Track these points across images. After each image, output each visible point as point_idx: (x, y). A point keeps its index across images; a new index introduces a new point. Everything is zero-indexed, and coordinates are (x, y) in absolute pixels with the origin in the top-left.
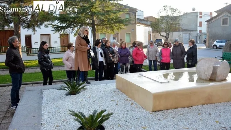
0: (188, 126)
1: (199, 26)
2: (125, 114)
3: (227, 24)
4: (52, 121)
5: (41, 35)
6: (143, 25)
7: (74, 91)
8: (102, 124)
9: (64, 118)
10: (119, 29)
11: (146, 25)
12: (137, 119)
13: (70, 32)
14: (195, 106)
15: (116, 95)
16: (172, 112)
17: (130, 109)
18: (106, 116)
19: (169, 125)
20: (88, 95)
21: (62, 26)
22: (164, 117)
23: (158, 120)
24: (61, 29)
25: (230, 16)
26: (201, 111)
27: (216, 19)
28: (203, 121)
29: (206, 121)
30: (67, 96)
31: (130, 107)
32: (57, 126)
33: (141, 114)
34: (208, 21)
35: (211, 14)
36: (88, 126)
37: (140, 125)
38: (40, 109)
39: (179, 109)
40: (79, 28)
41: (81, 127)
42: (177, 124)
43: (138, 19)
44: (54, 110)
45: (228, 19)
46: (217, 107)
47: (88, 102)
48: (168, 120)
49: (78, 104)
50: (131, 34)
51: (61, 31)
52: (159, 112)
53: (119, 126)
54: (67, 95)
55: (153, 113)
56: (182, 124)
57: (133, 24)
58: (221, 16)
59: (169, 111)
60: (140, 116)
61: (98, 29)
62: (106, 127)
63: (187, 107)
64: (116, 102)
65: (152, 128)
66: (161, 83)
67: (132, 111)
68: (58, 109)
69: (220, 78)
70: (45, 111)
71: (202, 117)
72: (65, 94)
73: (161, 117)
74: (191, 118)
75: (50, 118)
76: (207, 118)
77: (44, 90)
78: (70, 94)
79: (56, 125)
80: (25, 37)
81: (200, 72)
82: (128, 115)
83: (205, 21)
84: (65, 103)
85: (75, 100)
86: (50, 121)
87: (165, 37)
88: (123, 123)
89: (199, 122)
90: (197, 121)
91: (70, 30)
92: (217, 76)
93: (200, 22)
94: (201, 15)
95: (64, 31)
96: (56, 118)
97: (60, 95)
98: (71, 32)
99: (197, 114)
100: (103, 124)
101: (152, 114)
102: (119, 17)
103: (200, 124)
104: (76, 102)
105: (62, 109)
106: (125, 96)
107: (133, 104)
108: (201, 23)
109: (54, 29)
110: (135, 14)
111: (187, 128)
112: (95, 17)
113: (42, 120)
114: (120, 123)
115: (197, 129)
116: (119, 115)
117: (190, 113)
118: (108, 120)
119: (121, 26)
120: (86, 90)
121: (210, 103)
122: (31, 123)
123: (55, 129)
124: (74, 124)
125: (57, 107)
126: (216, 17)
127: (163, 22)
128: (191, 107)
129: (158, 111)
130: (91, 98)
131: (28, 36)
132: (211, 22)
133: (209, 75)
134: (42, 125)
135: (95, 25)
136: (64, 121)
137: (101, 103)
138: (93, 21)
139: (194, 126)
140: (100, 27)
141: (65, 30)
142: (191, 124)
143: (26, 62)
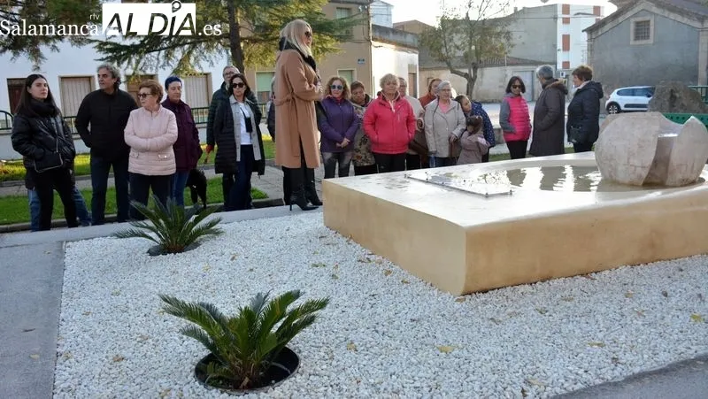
0: (600, 335)
1: (561, 48)
2: (369, 306)
3: (648, 37)
4: (99, 342)
5: (63, 78)
6: (393, 46)
7: (178, 241)
8: (286, 343)
9: (143, 332)
10: (318, 52)
11: (403, 46)
12: (412, 320)
13: (159, 63)
14: (607, 272)
15: (327, 247)
16: (532, 293)
17: (383, 290)
18: (304, 312)
19: (531, 335)
20: (227, 251)
21: (133, 46)
22: (509, 310)
23: (491, 322)
24: (127, 57)
25: (656, 12)
26: (632, 285)
27: (616, 22)
28: (649, 318)
29: (659, 315)
30: (154, 258)
31: (381, 284)
32: (119, 359)
33: (425, 304)
34: (590, 30)
35: (597, 10)
36: (235, 351)
37: (429, 340)
38: (53, 302)
39: (555, 283)
40: (190, 53)
41: (210, 356)
42: (560, 332)
43: (376, 27)
44: (104, 303)
45: (652, 23)
46: (681, 270)
47: (228, 273)
48: (524, 319)
49: (193, 281)
50: (355, 73)
51: (129, 63)
52: (487, 295)
53: (352, 346)
54: (153, 252)
55: (467, 300)
56: (577, 331)
57: (359, 42)
58: (629, 14)
59: (522, 289)
60: (421, 310)
61: (250, 56)
62: (305, 354)
63: (582, 275)
64: (331, 268)
65: (473, 348)
66: (487, 196)
67: (392, 297)
68: (121, 300)
69: (679, 176)
70: (71, 310)
71: (640, 305)
72: (146, 250)
73: (498, 312)
74: (603, 310)
75: (90, 333)
76: (658, 306)
77: (70, 243)
78: (166, 249)
79: (111, 355)
80: (9, 86)
81: (612, 159)
82: (379, 310)
83: (583, 31)
84: (147, 280)
85: (183, 270)
86: (89, 343)
87: (466, 76)
88: (361, 336)
89: (635, 321)
90: (629, 318)
91: (158, 59)
92: (670, 169)
93: (564, 36)
94: (568, 13)
95: (138, 62)
96: (114, 332)
97: (129, 255)
98: (161, 63)
99: (621, 297)
100: (290, 345)
101: (464, 304)
102: (318, 13)
103: (642, 328)
104: (187, 275)
105: (135, 301)
106: (358, 250)
107: (390, 272)
108: (566, 39)
109: (105, 56)
110: (367, 10)
111: (598, 345)
112: (239, 14)
113: (59, 342)
114: (352, 336)
115: (635, 344)
116: (347, 309)
117: (594, 293)
118: (307, 329)
119: (325, 41)
120: (223, 237)
121: (657, 261)
122: (17, 353)
123: (110, 369)
124: (181, 349)
125: (118, 294)
126: (614, 16)
127: (459, 27)
128: (594, 274)
129: (485, 291)
130: (240, 259)
131: (18, 83)
132: (600, 33)
133: (643, 167)
134: (61, 359)
135: (243, 39)
136: (144, 339)
137: (277, 276)
138: (235, 28)
139: (623, 337)
140: (256, 49)
141: (141, 58)
142: (608, 329)
143: (11, 164)
